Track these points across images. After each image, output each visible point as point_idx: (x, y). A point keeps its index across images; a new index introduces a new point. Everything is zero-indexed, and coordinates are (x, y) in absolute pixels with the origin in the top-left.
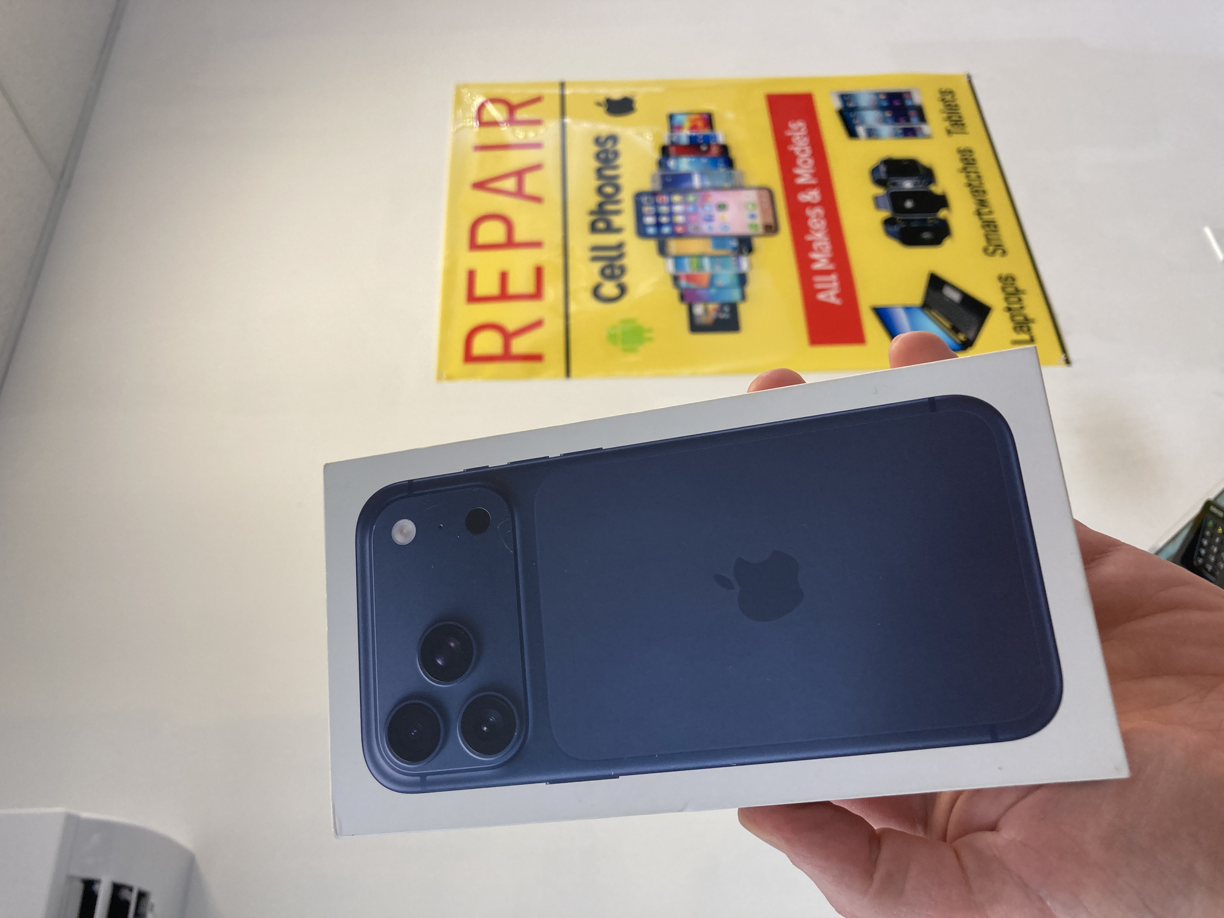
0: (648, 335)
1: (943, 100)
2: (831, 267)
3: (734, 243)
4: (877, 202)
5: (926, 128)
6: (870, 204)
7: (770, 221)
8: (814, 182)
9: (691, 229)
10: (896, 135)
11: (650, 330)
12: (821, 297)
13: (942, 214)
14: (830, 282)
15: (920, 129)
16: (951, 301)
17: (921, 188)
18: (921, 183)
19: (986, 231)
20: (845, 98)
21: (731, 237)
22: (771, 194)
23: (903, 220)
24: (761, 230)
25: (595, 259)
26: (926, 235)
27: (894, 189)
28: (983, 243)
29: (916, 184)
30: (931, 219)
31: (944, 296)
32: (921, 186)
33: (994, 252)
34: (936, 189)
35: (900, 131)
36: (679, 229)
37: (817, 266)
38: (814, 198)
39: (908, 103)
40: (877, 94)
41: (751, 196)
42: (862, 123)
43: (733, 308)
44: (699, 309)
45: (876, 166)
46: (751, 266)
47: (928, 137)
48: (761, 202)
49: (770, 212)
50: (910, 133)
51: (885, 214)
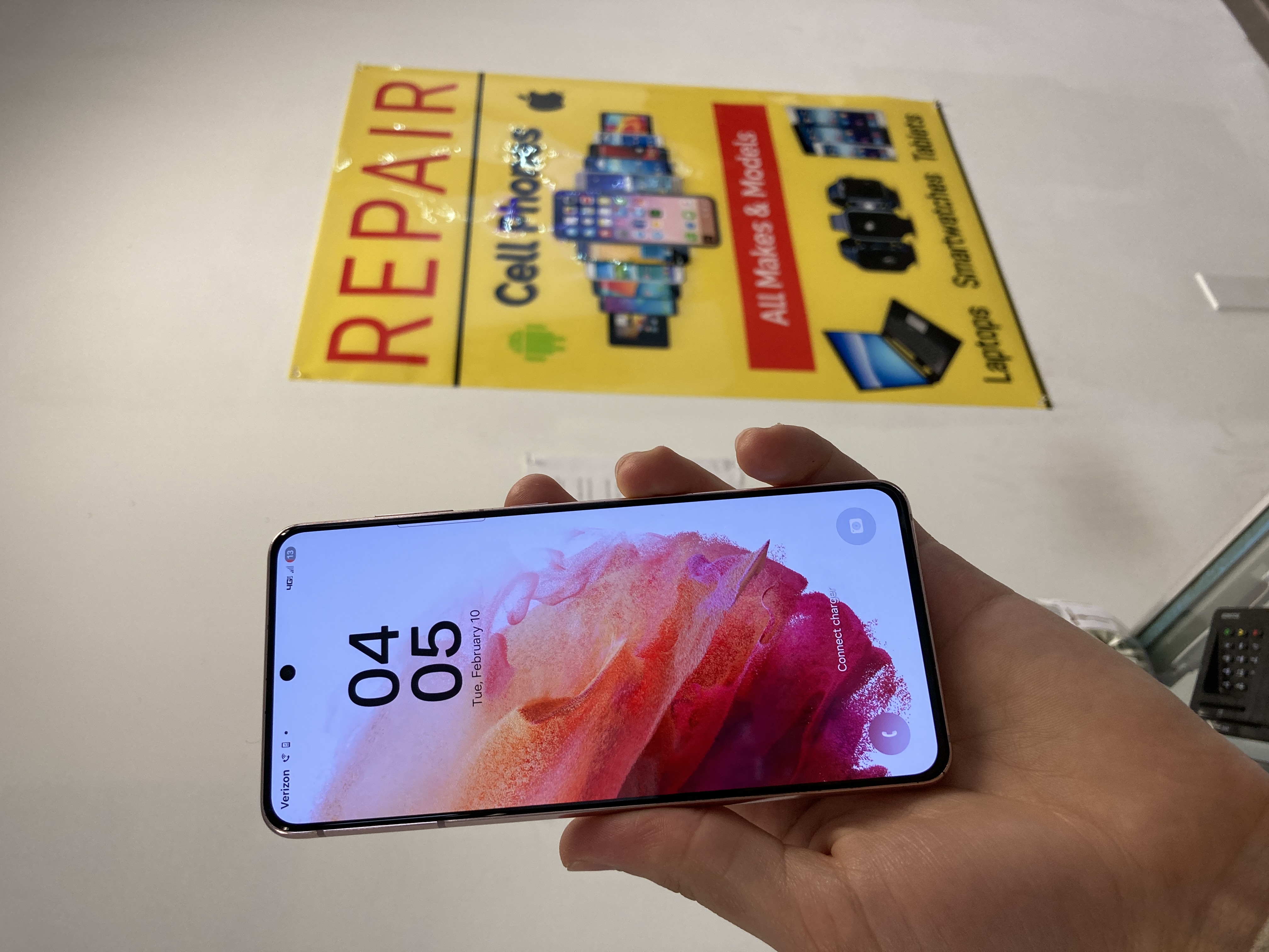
0: (558, 344)
1: (910, 125)
2: (778, 286)
3: (668, 253)
4: (834, 222)
5: (891, 151)
6: (826, 223)
7: (711, 232)
8: (762, 195)
9: (618, 234)
10: (857, 155)
11: (562, 339)
12: (766, 316)
13: (907, 239)
14: (777, 302)
15: (885, 151)
16: (916, 332)
17: (883, 211)
18: (884, 206)
19: (956, 260)
20: (802, 113)
21: (665, 246)
22: (713, 204)
23: (863, 243)
24: (699, 241)
25: (501, 257)
26: (888, 260)
27: (854, 210)
28: (953, 272)
29: (878, 206)
30: (894, 244)
31: (907, 325)
32: (884, 208)
33: (965, 283)
34: (902, 213)
35: (863, 151)
36: (605, 234)
37: (761, 284)
38: (762, 212)
39: (872, 125)
40: (838, 113)
41: (690, 205)
42: (820, 139)
43: (663, 322)
44: (621, 320)
45: (834, 184)
46: (685, 278)
47: (893, 160)
48: (701, 212)
49: (711, 223)
50: (873, 154)
51: (842, 235)
